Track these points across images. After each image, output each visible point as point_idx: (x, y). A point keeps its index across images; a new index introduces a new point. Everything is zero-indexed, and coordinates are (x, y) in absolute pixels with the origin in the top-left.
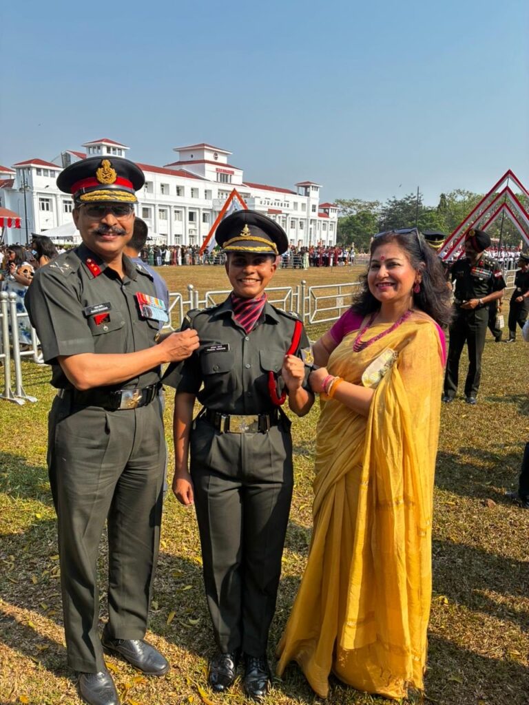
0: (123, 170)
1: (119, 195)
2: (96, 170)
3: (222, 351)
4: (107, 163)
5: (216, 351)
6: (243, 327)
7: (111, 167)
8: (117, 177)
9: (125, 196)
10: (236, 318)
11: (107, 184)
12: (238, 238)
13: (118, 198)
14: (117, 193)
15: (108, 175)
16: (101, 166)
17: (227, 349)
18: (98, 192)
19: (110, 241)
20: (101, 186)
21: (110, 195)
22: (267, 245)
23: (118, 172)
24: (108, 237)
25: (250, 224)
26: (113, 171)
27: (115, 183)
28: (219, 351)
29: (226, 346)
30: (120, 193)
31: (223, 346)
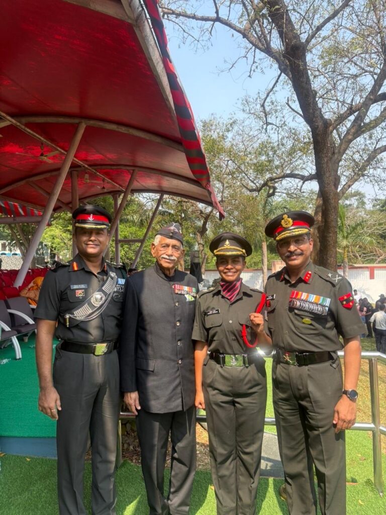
0: (296, 217)
1: (295, 232)
2: (281, 221)
3: (216, 313)
4: (285, 216)
5: (212, 314)
6: (229, 298)
7: (288, 217)
8: (293, 222)
9: (298, 231)
10: (224, 293)
11: (289, 227)
12: (222, 248)
13: (294, 233)
14: (294, 230)
15: (288, 222)
16: (283, 219)
17: (218, 312)
18: (284, 233)
19: (295, 260)
20: (286, 229)
21: (289, 233)
22: (239, 251)
23: (293, 219)
24: (293, 258)
25: (229, 239)
26: (290, 220)
27: (293, 225)
28: (214, 314)
29: (218, 310)
30: (296, 230)
31: (216, 311)
